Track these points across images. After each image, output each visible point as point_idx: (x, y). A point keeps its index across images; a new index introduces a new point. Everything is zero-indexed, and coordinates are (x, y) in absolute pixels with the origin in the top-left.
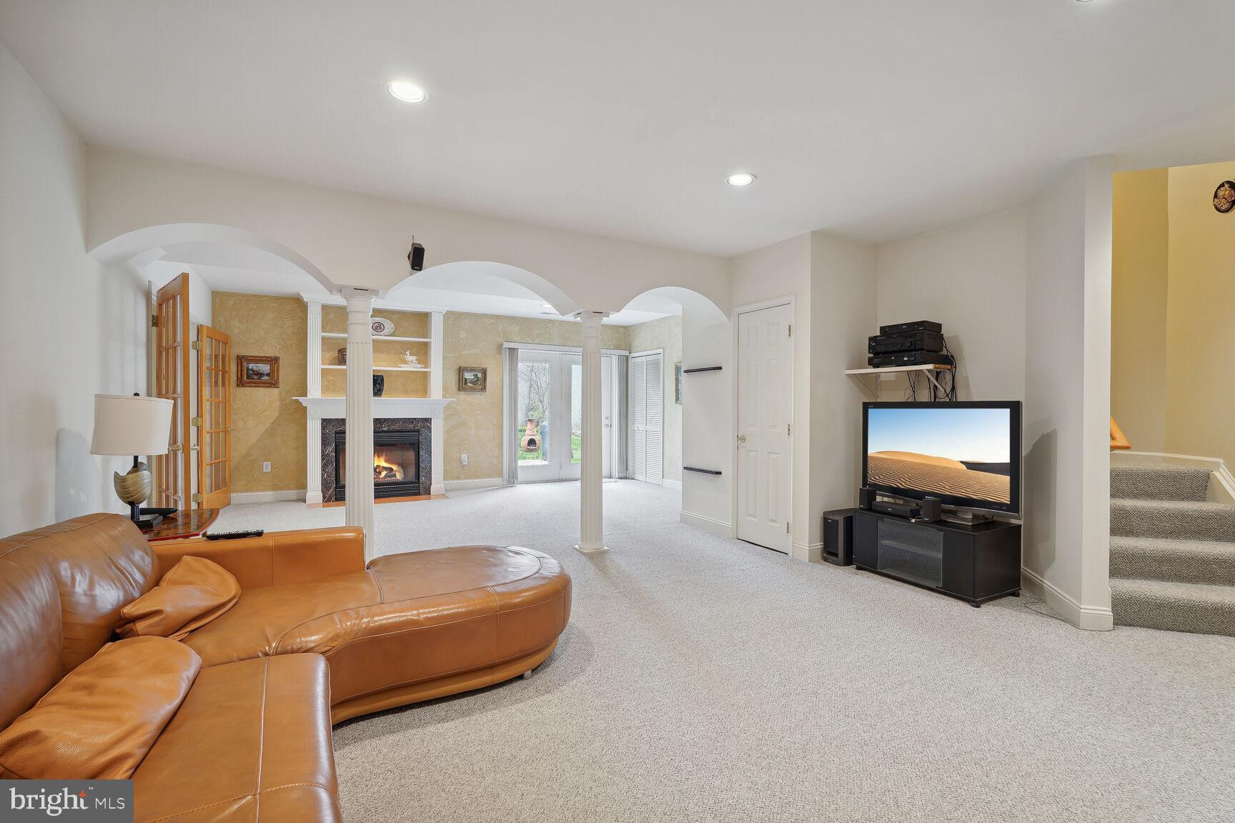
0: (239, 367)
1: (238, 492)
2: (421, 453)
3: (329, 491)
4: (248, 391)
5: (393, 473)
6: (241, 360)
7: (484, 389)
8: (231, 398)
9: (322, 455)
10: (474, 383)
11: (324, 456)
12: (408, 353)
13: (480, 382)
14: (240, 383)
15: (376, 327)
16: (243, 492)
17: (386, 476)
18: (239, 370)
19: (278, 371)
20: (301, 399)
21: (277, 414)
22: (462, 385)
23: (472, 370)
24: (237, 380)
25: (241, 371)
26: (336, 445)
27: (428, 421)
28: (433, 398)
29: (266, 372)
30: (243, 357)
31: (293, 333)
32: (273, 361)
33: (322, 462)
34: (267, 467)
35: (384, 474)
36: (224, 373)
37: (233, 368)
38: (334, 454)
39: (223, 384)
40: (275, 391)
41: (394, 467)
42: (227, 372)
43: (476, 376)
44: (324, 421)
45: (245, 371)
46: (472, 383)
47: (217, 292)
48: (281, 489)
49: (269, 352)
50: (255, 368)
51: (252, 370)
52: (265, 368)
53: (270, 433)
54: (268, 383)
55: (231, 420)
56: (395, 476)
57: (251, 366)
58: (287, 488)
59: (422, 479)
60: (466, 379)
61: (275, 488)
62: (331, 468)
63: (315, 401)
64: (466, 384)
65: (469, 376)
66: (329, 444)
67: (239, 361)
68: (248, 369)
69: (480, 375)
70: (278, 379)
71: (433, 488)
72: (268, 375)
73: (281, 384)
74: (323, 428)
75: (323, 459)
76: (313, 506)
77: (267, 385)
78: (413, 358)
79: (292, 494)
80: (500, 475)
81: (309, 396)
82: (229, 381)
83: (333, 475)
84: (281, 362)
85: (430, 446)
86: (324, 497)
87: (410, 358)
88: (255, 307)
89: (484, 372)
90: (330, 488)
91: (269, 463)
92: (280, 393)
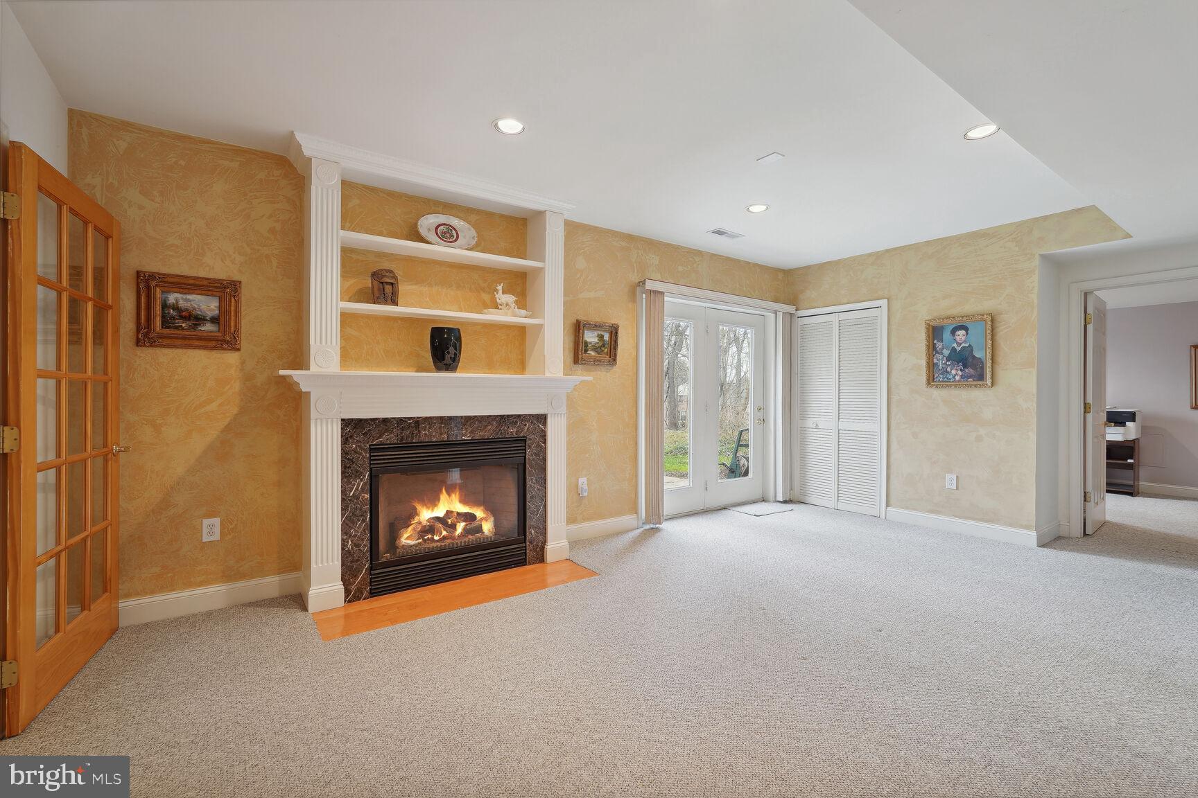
0: (143, 300)
1: (138, 594)
2: (529, 483)
3: (356, 576)
4: (165, 355)
5: (476, 524)
6: (146, 283)
7: (613, 359)
8: (122, 373)
9: (343, 500)
10: (597, 349)
11: (347, 501)
12: (500, 288)
13: (609, 350)
14: (145, 337)
15: (444, 233)
16: (152, 592)
17: (466, 532)
18: (143, 305)
19: (237, 312)
20: (296, 374)
21: (235, 410)
22: (579, 353)
23: (597, 326)
24: (138, 331)
25: (149, 308)
26: (371, 475)
27: (542, 419)
28: (548, 375)
29: (210, 314)
30: (152, 276)
31: (272, 231)
32: (227, 290)
33: (343, 515)
34: (211, 529)
35: (460, 527)
36: (101, 310)
37: (127, 302)
38: (367, 496)
39: (99, 337)
40: (231, 358)
41: (479, 513)
42: (110, 307)
43: (601, 337)
44: (346, 423)
45: (158, 308)
46: (595, 349)
47: (82, 114)
48: (243, 576)
49: (217, 269)
50: (182, 304)
51: (176, 308)
52: (207, 305)
53: (220, 451)
54: (216, 339)
55: (122, 426)
56: (479, 529)
57: (172, 298)
58: (259, 571)
59: (531, 533)
60: (586, 343)
61: (229, 576)
62: (361, 527)
63: (325, 380)
64: (586, 351)
65: (591, 337)
66: (358, 474)
67: (142, 286)
68: (165, 306)
69: (606, 337)
70: (237, 329)
71: (550, 547)
72: (214, 320)
73: (244, 344)
74: (345, 440)
75: (344, 509)
76: (323, 618)
77: (214, 343)
78: (510, 299)
79: (270, 584)
80: (635, 510)
81: (314, 368)
82: (116, 331)
83: (366, 542)
84: (245, 293)
85: (544, 469)
86: (347, 592)
87: (503, 298)
88: (182, 163)
89: (614, 332)
90: (359, 571)
91: (216, 521)
92: (243, 363)
